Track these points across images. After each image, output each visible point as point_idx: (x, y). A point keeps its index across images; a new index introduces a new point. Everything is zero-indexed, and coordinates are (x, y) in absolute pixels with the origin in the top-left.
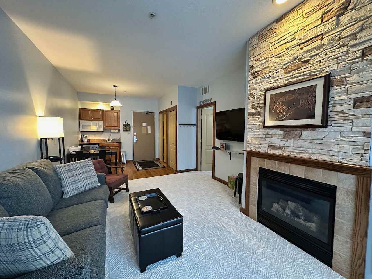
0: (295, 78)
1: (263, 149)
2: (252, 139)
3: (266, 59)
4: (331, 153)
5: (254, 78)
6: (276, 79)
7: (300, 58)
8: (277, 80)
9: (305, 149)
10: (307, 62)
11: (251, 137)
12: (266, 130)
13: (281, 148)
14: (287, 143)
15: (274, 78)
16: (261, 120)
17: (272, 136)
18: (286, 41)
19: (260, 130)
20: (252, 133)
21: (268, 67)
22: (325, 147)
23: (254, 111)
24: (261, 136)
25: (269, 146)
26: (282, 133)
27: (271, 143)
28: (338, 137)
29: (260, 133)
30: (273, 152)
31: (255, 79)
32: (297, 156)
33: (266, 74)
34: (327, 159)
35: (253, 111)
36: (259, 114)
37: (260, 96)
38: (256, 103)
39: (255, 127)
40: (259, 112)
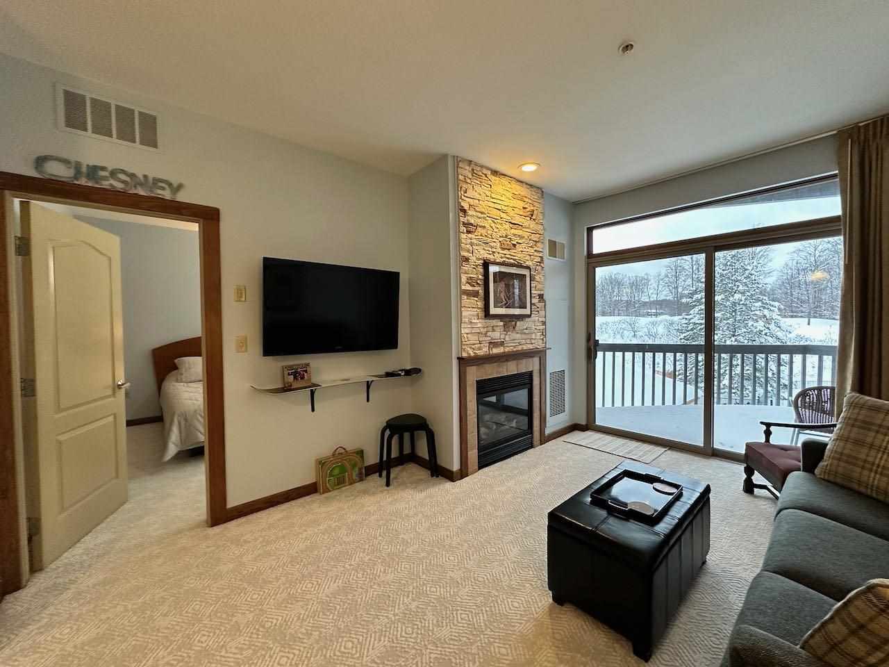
0: (508, 258)
1: (484, 351)
2: (469, 336)
3: (482, 213)
4: (533, 341)
5: (469, 232)
6: (495, 250)
7: (510, 238)
8: (494, 252)
9: (518, 341)
10: (514, 245)
11: (467, 334)
12: (486, 321)
13: (502, 344)
14: (507, 336)
15: (492, 247)
16: (481, 304)
17: (493, 329)
18: (499, 207)
19: (480, 320)
20: (469, 326)
21: (484, 227)
22: (529, 337)
23: (471, 288)
24: (482, 330)
25: (490, 343)
26: (502, 323)
27: (492, 339)
28: (534, 327)
29: (479, 325)
30: (495, 351)
31: (470, 235)
32: (515, 350)
33: (481, 235)
34: (531, 347)
35: (468, 287)
36: (476, 294)
37: (477, 266)
38: (472, 276)
39: (473, 315)
40: (478, 292)
